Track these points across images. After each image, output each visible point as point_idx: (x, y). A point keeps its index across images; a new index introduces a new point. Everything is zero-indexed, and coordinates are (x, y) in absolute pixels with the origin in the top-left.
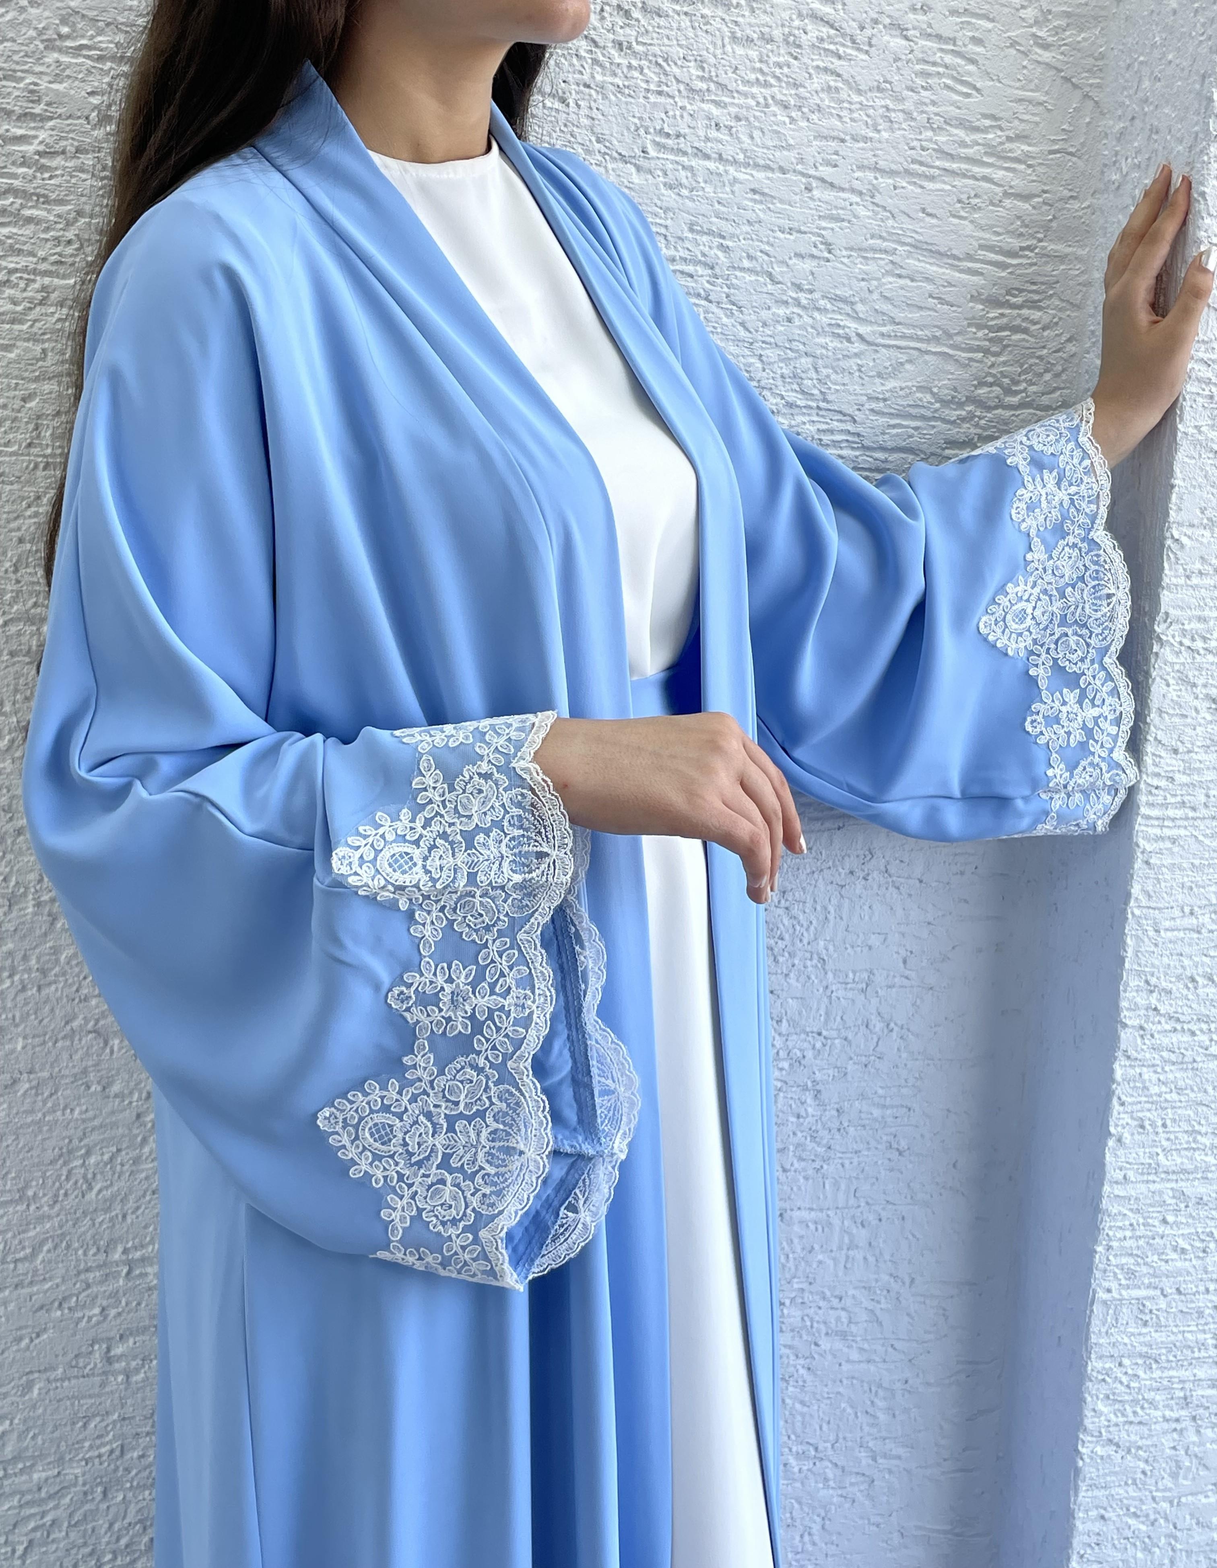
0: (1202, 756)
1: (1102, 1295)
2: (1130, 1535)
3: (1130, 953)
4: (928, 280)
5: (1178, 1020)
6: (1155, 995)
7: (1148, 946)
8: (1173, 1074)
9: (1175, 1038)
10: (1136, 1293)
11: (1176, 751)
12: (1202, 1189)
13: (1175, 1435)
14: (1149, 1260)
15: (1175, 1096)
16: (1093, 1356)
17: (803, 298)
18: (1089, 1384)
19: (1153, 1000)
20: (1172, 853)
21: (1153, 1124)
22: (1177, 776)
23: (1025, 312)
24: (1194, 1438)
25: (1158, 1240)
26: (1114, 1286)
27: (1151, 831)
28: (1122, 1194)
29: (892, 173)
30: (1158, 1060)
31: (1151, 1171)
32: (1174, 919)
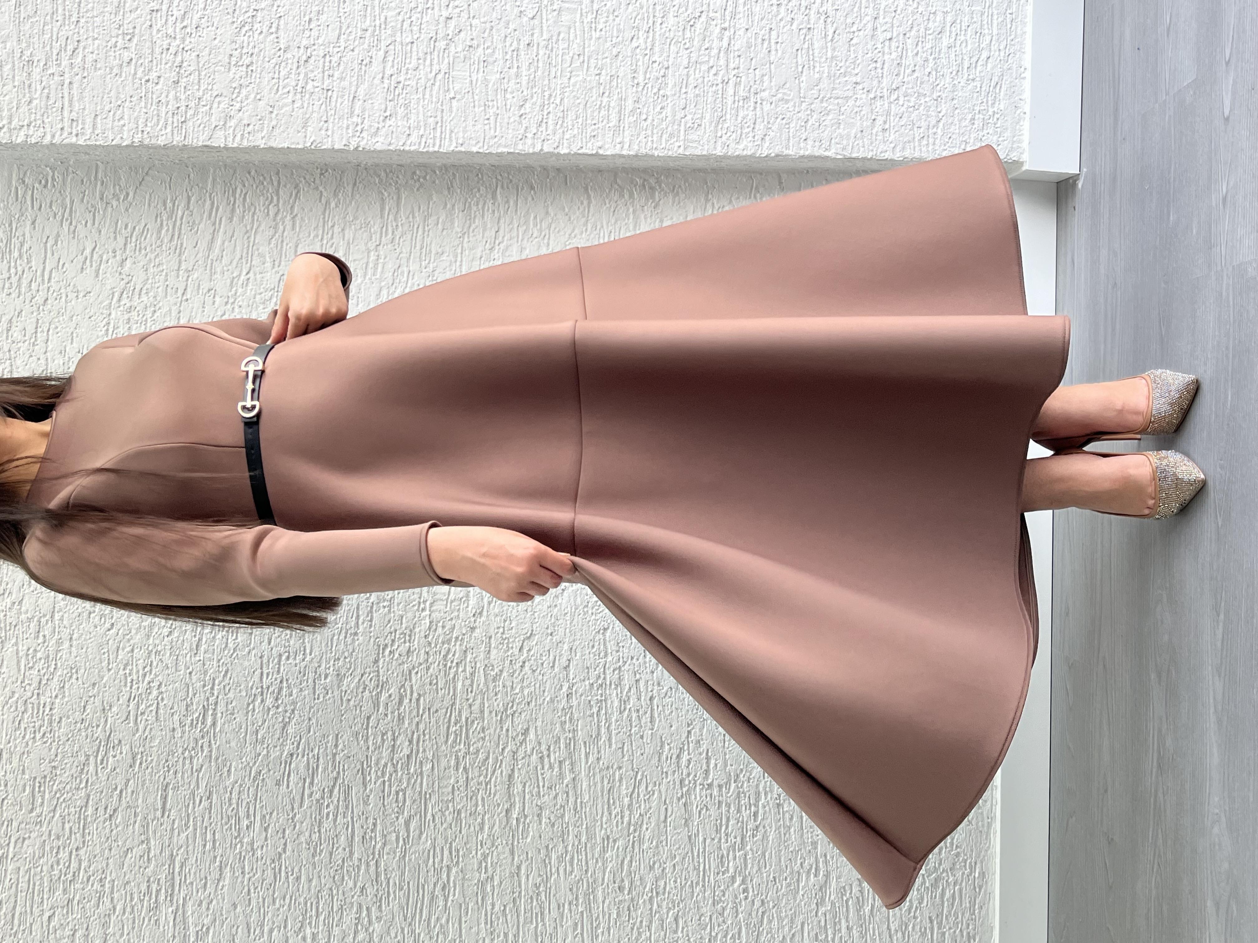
0: (411, 121)
1: (681, 151)
2: (818, 124)
3: (505, 150)
4: (223, 244)
5: (541, 122)
6: (527, 134)
7: (503, 141)
8: (569, 121)
9: (550, 122)
10: (682, 132)
11: (409, 135)
12: (630, 102)
13: (764, 103)
14: (664, 127)
15: (580, 120)
16: (714, 153)
17: (231, 300)
18: (729, 154)
19: (530, 135)
20: (458, 132)
21: (593, 130)
22: (421, 133)
23: (237, 196)
24: (767, 92)
25: (655, 123)
26: (678, 144)
27: (446, 144)
28: (628, 144)
29: (180, 262)
30: (561, 131)
31: (618, 129)
32: (490, 129)
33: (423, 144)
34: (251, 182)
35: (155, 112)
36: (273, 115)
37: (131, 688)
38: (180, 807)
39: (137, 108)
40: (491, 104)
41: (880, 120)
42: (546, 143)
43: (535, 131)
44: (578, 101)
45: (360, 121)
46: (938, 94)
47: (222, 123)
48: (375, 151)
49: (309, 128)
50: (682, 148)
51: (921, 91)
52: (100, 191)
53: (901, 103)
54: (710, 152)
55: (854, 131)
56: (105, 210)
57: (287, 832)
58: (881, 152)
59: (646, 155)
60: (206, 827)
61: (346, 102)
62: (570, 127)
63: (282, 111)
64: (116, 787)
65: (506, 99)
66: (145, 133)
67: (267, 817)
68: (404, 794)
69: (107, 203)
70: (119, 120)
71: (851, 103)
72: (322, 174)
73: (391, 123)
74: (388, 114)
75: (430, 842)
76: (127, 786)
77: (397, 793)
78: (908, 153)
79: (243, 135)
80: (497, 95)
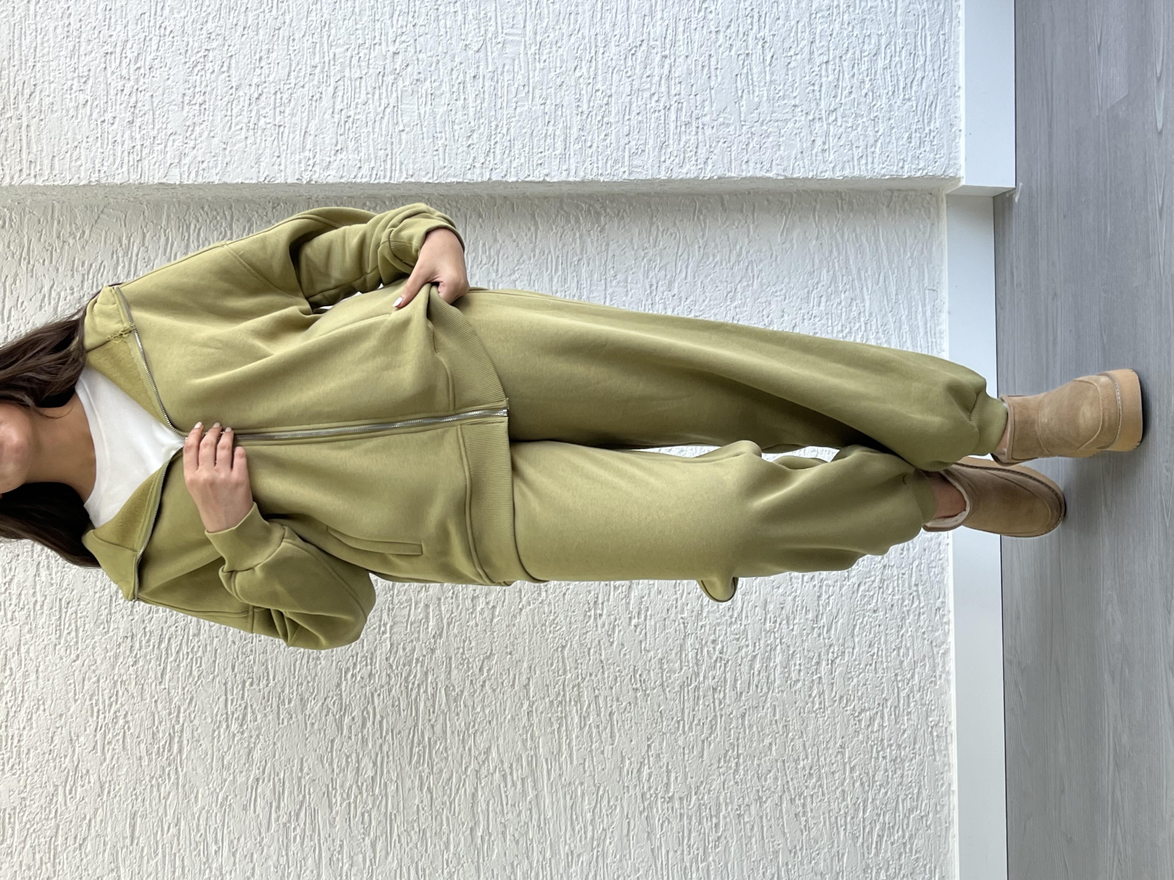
0: (362, 154)
1: (626, 176)
2: (758, 146)
3: (454, 180)
5: (489, 151)
6: (475, 164)
7: (452, 171)
8: (516, 151)
9: (498, 152)
10: (627, 158)
11: (360, 168)
12: (575, 130)
13: (706, 128)
14: (609, 153)
15: (527, 149)
16: (658, 177)
18: (673, 177)
19: (478, 165)
20: (408, 164)
21: (540, 159)
22: (371, 166)
23: (191, 231)
24: (708, 117)
26: (622, 170)
27: (397, 175)
28: (574, 171)
30: (509, 160)
31: (564, 157)
32: (439, 159)
33: (374, 176)
34: (205, 216)
35: (111, 152)
36: (227, 152)
37: (98, 718)
38: (148, 834)
39: (94, 149)
40: (439, 135)
41: (819, 142)
42: (494, 172)
43: (483, 161)
44: (524, 131)
45: (311, 156)
46: (875, 114)
47: (177, 161)
48: (327, 184)
49: (262, 164)
50: (627, 173)
51: (858, 112)
52: (57, 230)
53: (839, 124)
54: (654, 176)
55: (794, 152)
56: (62, 248)
57: (255, 856)
58: (822, 172)
59: (592, 181)
60: (175, 854)
61: (298, 137)
62: (517, 156)
63: (236, 148)
64: (85, 816)
65: (454, 131)
66: (102, 172)
67: (235, 842)
68: (370, 816)
69: (64, 242)
70: (76, 160)
71: (790, 125)
72: (274, 208)
73: (342, 156)
74: (339, 147)
75: (396, 862)
76: (95, 815)
77: (363, 815)
78: (847, 172)
79: (197, 172)
80: (445, 126)
